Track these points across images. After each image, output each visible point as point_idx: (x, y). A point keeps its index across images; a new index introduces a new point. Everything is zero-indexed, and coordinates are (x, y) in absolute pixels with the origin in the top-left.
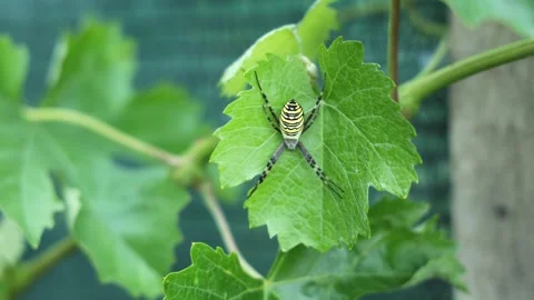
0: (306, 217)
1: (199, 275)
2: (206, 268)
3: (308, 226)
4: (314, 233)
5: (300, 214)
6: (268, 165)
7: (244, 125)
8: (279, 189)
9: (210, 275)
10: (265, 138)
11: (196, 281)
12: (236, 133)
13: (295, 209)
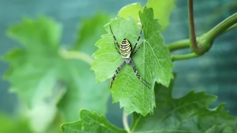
0: (137, 98)
1: (84, 125)
2: (89, 122)
3: (138, 102)
4: (141, 106)
5: (135, 97)
6: (116, 71)
7: (106, 52)
8: (125, 84)
9: (91, 125)
10: (117, 58)
11: (83, 128)
12: (102, 55)
13: (132, 94)
